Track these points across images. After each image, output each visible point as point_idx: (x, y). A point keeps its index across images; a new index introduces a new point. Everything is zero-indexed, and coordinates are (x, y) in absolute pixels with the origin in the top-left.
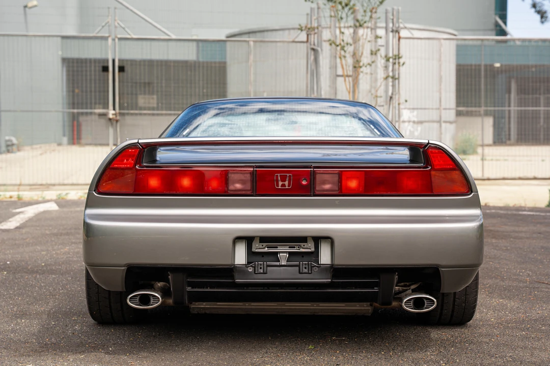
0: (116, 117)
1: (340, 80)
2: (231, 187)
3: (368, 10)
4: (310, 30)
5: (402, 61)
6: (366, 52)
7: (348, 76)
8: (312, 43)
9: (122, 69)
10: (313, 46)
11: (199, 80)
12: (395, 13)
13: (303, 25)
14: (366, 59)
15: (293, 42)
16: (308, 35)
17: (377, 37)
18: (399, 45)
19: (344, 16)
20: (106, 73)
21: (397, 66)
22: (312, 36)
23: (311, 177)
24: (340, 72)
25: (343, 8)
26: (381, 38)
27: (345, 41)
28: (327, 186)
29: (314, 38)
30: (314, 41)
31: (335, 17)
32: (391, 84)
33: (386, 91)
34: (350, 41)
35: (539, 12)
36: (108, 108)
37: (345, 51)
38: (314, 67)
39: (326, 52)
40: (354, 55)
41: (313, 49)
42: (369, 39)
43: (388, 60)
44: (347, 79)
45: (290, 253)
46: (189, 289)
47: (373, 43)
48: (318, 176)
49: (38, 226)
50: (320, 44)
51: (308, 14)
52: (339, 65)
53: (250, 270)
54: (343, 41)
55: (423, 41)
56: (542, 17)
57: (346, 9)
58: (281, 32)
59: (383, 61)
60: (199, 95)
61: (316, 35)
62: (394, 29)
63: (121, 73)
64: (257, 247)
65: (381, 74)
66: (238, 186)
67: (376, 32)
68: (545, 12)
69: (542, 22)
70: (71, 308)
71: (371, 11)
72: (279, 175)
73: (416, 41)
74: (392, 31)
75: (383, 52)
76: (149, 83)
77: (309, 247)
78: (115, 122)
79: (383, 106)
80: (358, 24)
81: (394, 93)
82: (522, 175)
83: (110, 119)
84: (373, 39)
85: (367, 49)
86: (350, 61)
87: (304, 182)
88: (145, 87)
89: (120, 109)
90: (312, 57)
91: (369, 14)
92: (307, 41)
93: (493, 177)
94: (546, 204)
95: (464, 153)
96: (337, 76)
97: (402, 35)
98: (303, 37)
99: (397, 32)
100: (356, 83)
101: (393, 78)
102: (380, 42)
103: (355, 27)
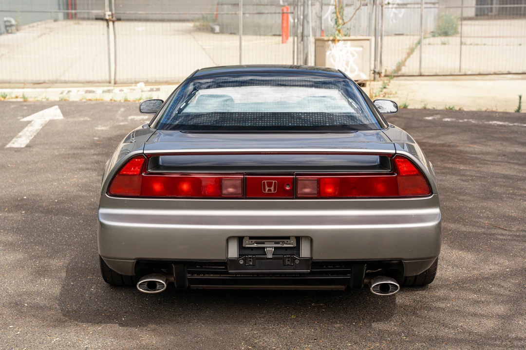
0: (112, 17)
2: (224, 192)
23: (294, 183)
28: (307, 190)
45: (275, 248)
46: (189, 276)
48: (299, 182)
49: (46, 144)
53: (241, 262)
64: (247, 244)
66: (231, 190)
70: (86, 264)
72: (266, 181)
77: (292, 244)
78: (111, 23)
82: (496, 71)
83: (106, 21)
87: (288, 188)
89: (116, 9)
93: (469, 73)
94: (516, 108)
95: (446, 34)
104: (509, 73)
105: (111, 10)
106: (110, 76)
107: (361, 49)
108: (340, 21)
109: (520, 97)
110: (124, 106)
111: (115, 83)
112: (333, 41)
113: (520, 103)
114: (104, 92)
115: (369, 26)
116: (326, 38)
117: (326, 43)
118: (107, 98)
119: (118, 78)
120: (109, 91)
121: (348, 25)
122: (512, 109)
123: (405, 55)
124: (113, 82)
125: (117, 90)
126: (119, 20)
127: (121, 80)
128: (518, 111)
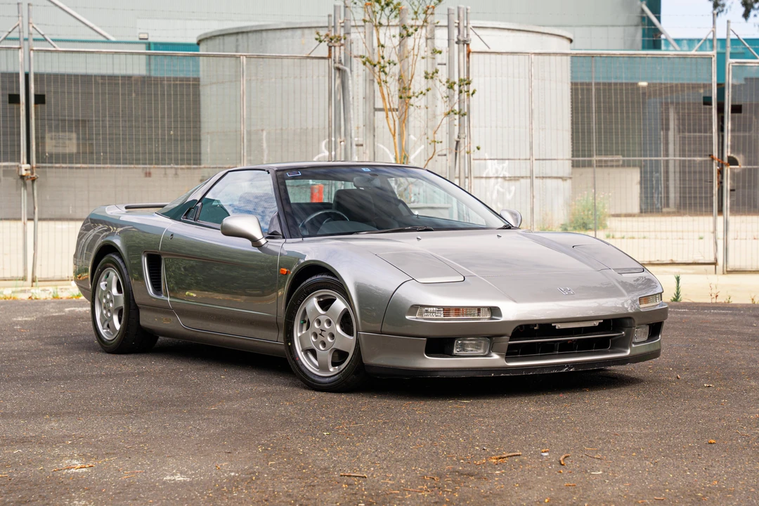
0: (32, 173)
1: (380, 116)
3: (420, 11)
4: (332, 41)
5: (471, 88)
6: (419, 75)
7: (392, 110)
8: (337, 59)
9: (40, 99)
10: (337, 65)
11: (163, 117)
12: (461, 15)
13: (323, 33)
14: (418, 84)
15: (308, 57)
16: (330, 47)
17: (435, 52)
18: (468, 62)
19: (383, 20)
20: (15, 106)
21: (464, 95)
22: (337, 49)
24: (379, 104)
25: (383, 9)
26: (440, 52)
27: (386, 59)
29: (339, 52)
30: (340, 58)
31: (371, 21)
32: (456, 122)
33: (450, 133)
34: (395, 58)
36: (19, 160)
37: (386, 74)
38: (339, 96)
39: (358, 76)
40: (400, 79)
41: (338, 69)
42: (422, 53)
43: (451, 87)
44: (390, 113)
47: (430, 60)
50: (349, 59)
51: (329, 16)
52: (378, 94)
54: (383, 58)
55: (504, 57)
56: (715, 7)
57: (387, 10)
58: (289, 33)
59: (444, 88)
60: (163, 139)
61: (342, 48)
62: (461, 39)
63: (39, 106)
65: (442, 108)
67: (433, 43)
71: (425, 12)
73: (493, 56)
74: (458, 43)
75: (443, 74)
76: (84, 121)
78: (29, 182)
79: (445, 155)
80: (405, 33)
81: (462, 136)
82: (652, 260)
83: (22, 177)
84: (429, 52)
85: (421, 67)
86: (393, 87)
88: (77, 127)
89: (37, 162)
90: (338, 81)
91: (422, 16)
92: (330, 57)
94: (672, 296)
96: (376, 110)
97: (472, 48)
98: (323, 50)
99: (466, 43)
100: (404, 120)
101: (462, 114)
102: (439, 58)
103: (402, 36)
105: (29, 162)
106: (25, 270)
109: (677, 279)
111: (33, 281)
113: (677, 286)
118: (23, 297)
119: (38, 275)
124: (30, 277)
125: (36, 290)
127: (44, 276)
128: (676, 300)
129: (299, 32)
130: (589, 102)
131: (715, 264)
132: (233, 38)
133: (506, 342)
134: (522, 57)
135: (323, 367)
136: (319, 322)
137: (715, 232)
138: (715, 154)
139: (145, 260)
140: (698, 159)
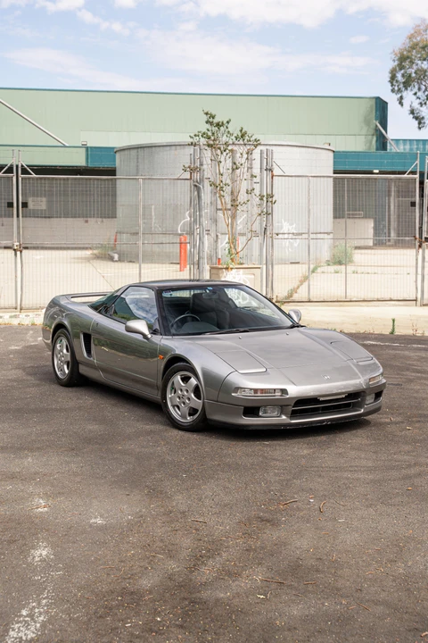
0: (20, 248)
1: (220, 213)
3: (245, 153)
4: (192, 170)
5: (274, 199)
6: (243, 191)
7: (227, 210)
8: (195, 180)
9: (25, 205)
10: (195, 183)
12: (269, 154)
13: (187, 166)
14: (242, 197)
15: (178, 179)
16: (191, 174)
17: (253, 176)
18: (272, 181)
19: (222, 160)
20: (11, 209)
21: (270, 204)
22: (195, 174)
24: (219, 207)
25: (222, 153)
26: (256, 177)
27: (224, 183)
29: (197, 176)
30: (197, 179)
31: (215, 160)
32: (265, 219)
33: (261, 224)
34: (229, 181)
35: (416, 118)
36: (12, 240)
37: (223, 191)
38: (196, 202)
39: (207, 190)
40: (232, 193)
41: (196, 186)
42: (245, 177)
43: (261, 199)
44: (226, 212)
47: (250, 182)
50: (202, 180)
51: (191, 155)
52: (219, 202)
54: (222, 182)
55: (294, 178)
56: (420, 123)
57: (225, 154)
58: (168, 148)
59: (258, 199)
61: (198, 173)
62: (268, 168)
63: (24, 208)
65: (256, 210)
67: (252, 171)
68: (423, 118)
69: (420, 128)
71: (247, 153)
73: (287, 178)
74: (266, 170)
75: (257, 192)
78: (19, 252)
79: (258, 236)
80: (235, 167)
81: (268, 225)
82: (379, 297)
83: (15, 250)
84: (249, 177)
85: (244, 186)
86: (228, 199)
90: (196, 193)
91: (245, 156)
92: (191, 179)
93: (355, 299)
94: (390, 330)
95: (340, 263)
96: (217, 209)
97: (275, 173)
98: (187, 175)
99: (271, 170)
100: (234, 217)
101: (267, 214)
102: (255, 180)
103: (233, 170)
104: (391, 300)
105: (19, 241)
106: (16, 303)
107: (253, 276)
108: (233, 251)
109: (394, 321)
110: (32, 329)
111: (21, 309)
112: (227, 268)
113: (394, 325)
114: (11, 317)
115: (261, 255)
116: (220, 266)
117: (220, 271)
118: (15, 322)
119: (23, 306)
120: (15, 316)
121: (241, 254)
122: (387, 332)
123: (298, 283)
124: (19, 307)
125: (23, 315)
126: (26, 248)
127: (27, 306)
128: (392, 333)
129: (174, 148)
130: (343, 205)
131: (416, 300)
132: (135, 151)
133: (291, 409)
134: (304, 178)
135: (183, 416)
136: (181, 390)
137: (416, 281)
138: (417, 236)
139: (82, 336)
140: (407, 238)
